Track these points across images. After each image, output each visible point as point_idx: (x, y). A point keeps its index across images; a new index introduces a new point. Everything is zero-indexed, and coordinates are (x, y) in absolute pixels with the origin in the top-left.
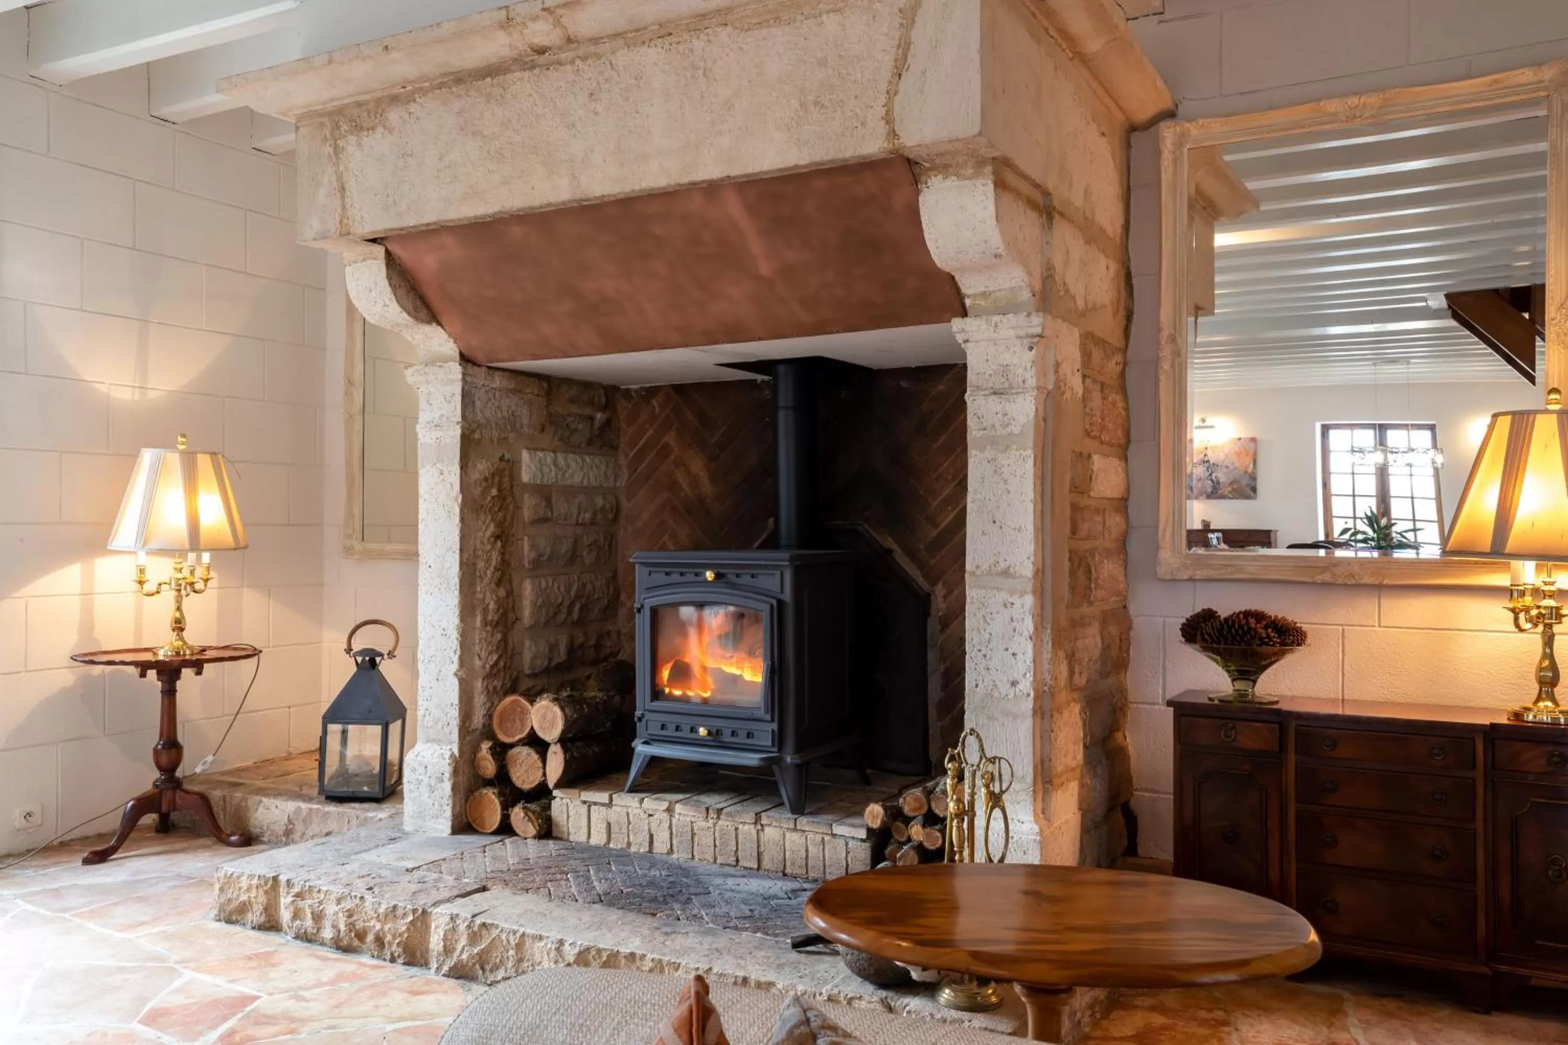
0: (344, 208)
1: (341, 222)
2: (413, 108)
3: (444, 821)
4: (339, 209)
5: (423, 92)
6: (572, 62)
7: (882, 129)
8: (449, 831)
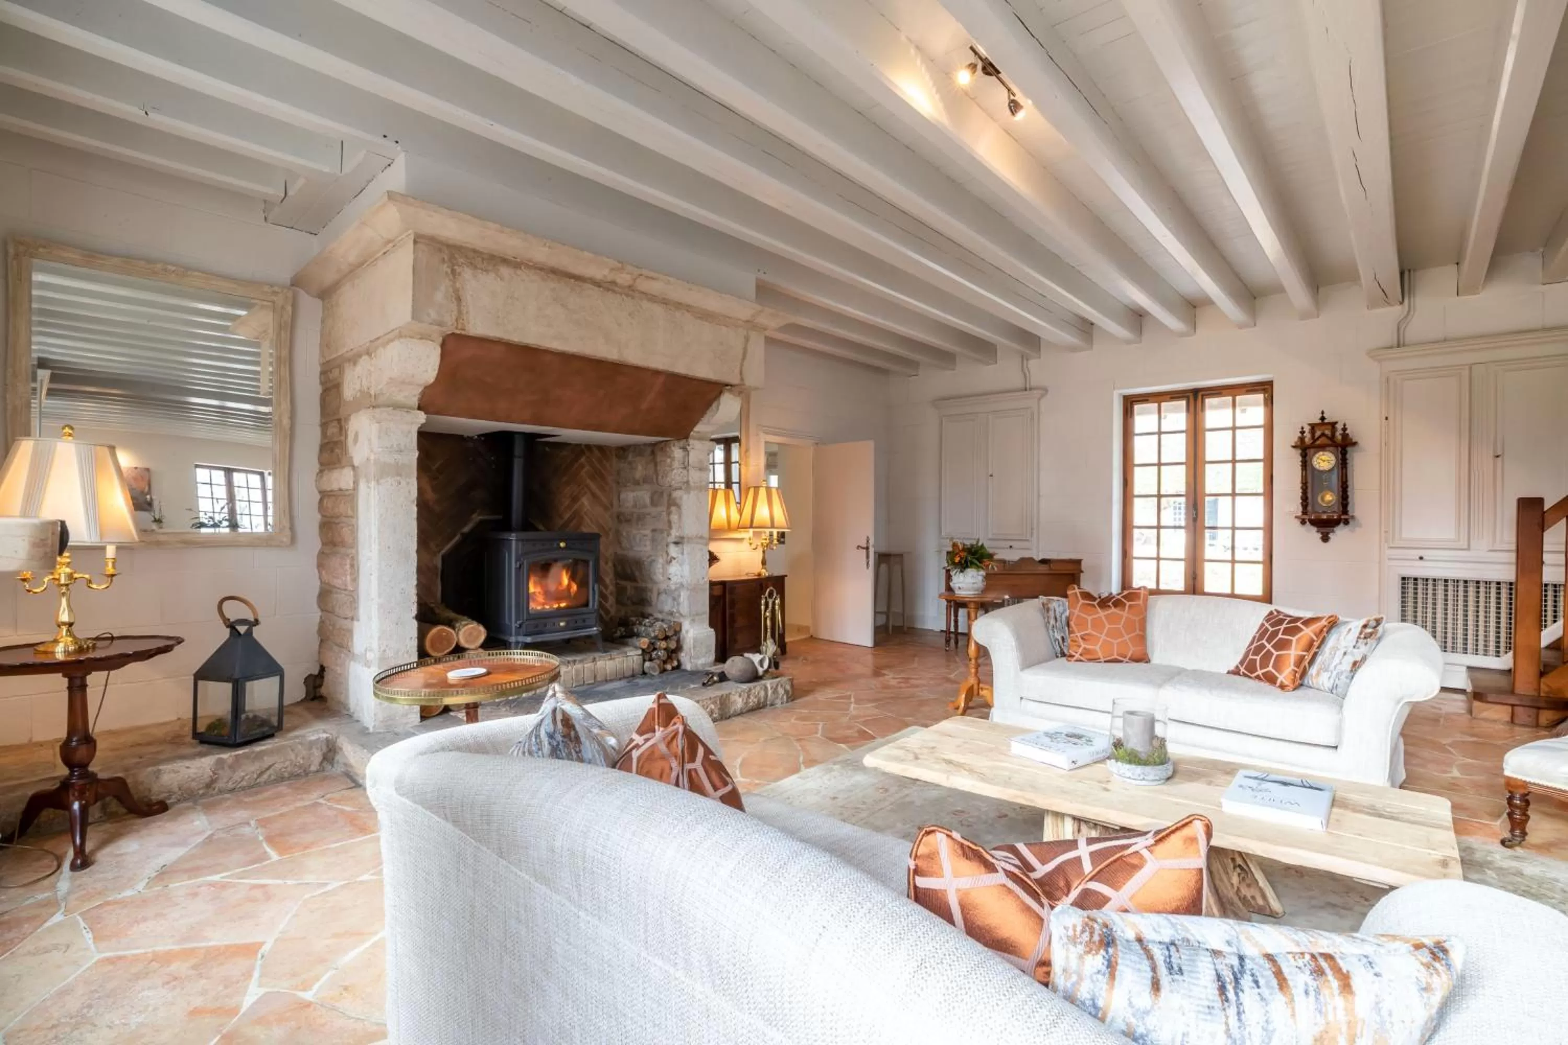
0: (460, 312)
1: (457, 320)
2: (519, 272)
3: (414, 716)
4: (455, 313)
5: (528, 267)
6: (621, 294)
7: (739, 377)
8: (419, 720)
